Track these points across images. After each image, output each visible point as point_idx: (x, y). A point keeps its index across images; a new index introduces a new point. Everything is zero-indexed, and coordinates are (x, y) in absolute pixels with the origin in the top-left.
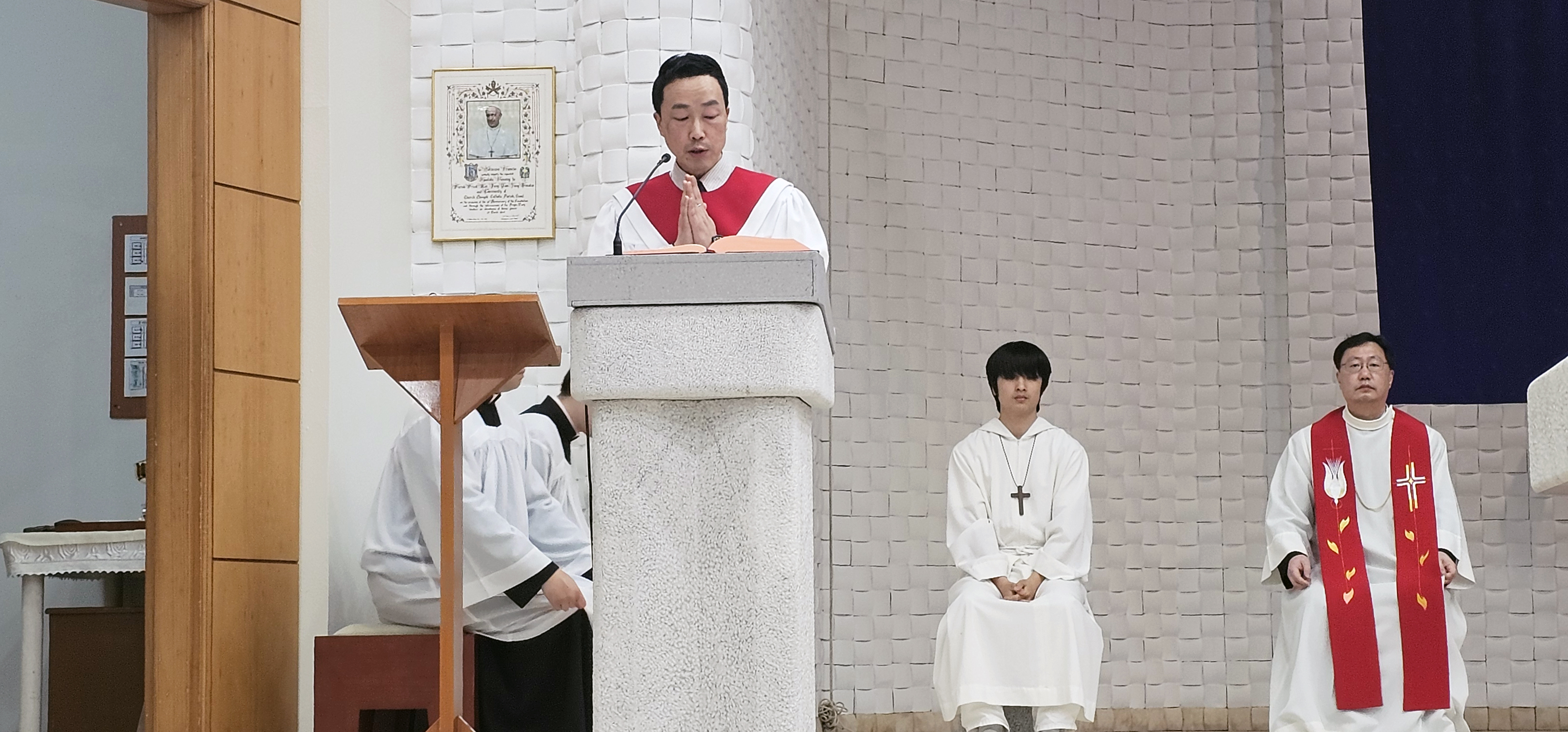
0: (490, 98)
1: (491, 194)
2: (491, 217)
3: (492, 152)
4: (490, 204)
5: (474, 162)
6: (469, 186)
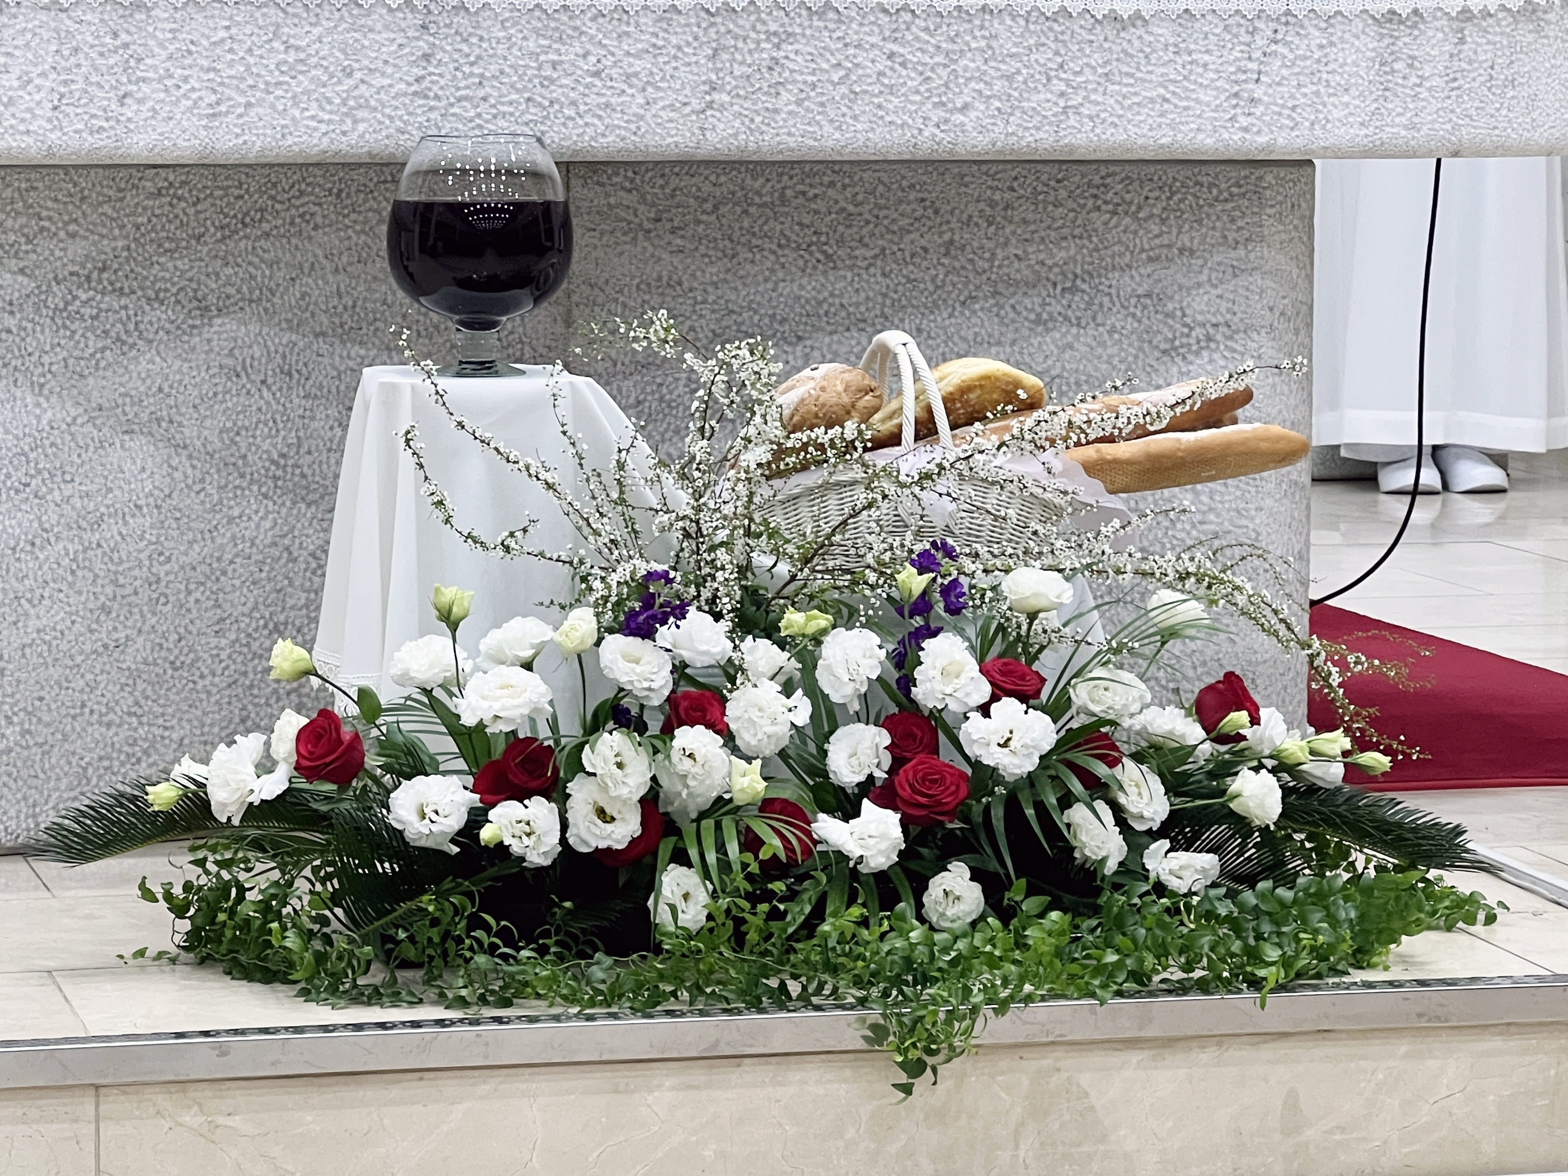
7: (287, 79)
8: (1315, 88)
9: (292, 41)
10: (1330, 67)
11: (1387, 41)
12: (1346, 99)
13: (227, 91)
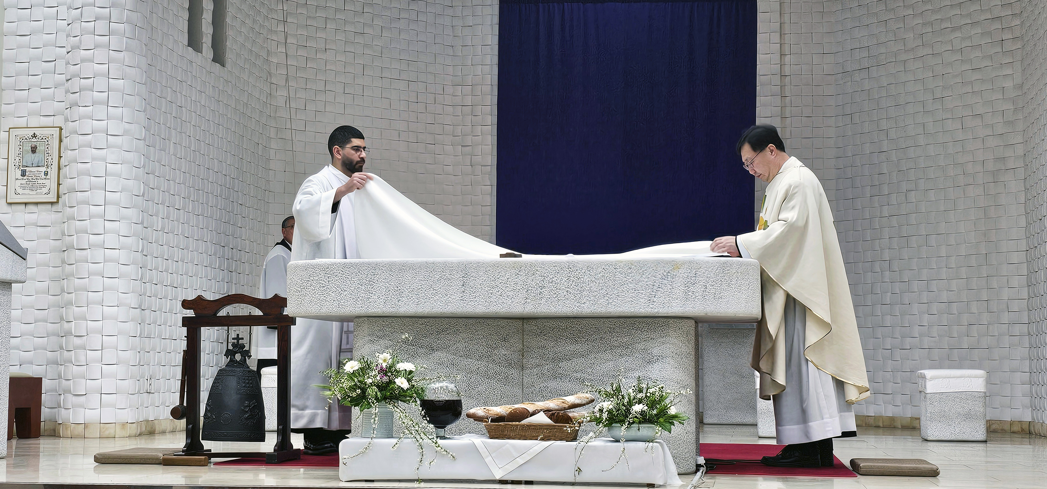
0: (33, 140)
1: (31, 183)
2: (31, 193)
3: (32, 164)
4: (31, 187)
5: (25, 168)
6: (23, 179)
7: (433, 297)
8: (669, 299)
9: (434, 288)
10: (672, 294)
11: (687, 288)
12: (677, 301)
13: (421, 300)
